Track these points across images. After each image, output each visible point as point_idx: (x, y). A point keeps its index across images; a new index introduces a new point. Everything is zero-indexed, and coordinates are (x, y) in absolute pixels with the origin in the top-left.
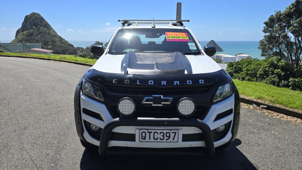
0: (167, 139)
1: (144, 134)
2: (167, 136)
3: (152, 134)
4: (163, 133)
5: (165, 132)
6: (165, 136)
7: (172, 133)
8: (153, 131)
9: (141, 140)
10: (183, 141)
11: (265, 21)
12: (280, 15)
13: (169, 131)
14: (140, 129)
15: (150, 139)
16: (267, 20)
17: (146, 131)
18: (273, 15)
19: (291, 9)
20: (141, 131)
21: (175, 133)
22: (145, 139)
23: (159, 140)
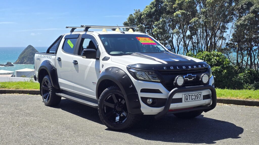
0: (197, 99)
1: (187, 97)
2: (197, 97)
3: (190, 96)
4: (195, 95)
5: (196, 94)
6: (196, 97)
7: (199, 94)
8: (191, 95)
9: (186, 101)
10: (203, 100)
11: (125, 22)
12: (141, 15)
13: (197, 94)
14: (185, 94)
15: (190, 100)
16: (126, 20)
17: (188, 95)
18: (132, 15)
19: (152, 9)
20: (186, 95)
21: (200, 94)
22: (187, 100)
23: (194, 100)
